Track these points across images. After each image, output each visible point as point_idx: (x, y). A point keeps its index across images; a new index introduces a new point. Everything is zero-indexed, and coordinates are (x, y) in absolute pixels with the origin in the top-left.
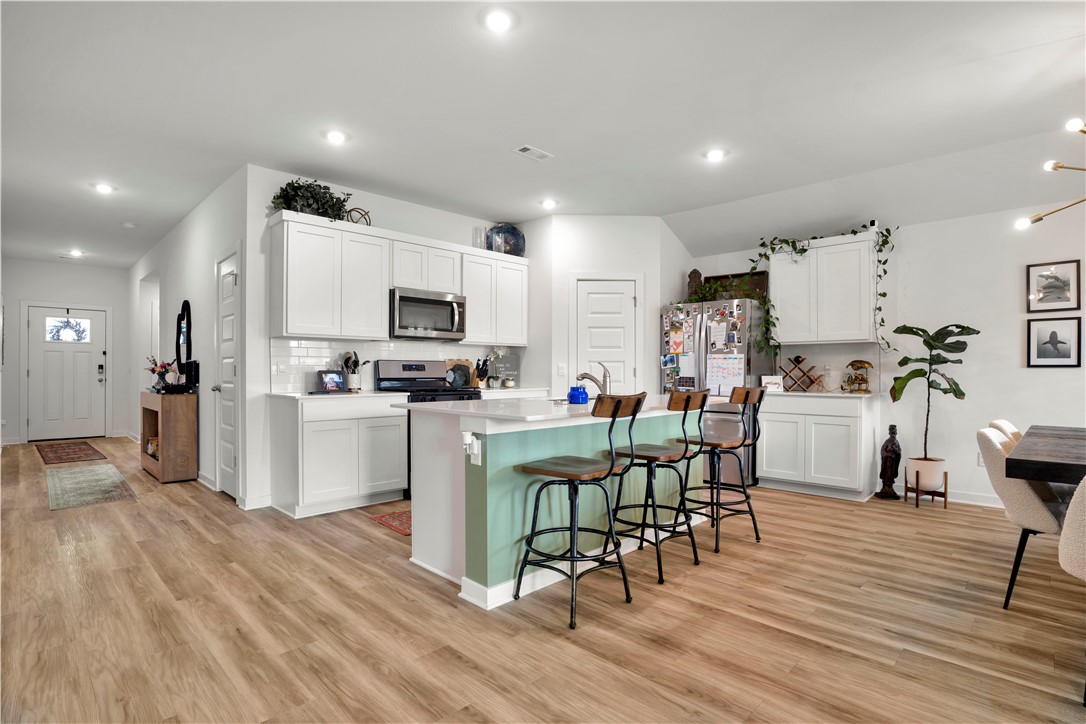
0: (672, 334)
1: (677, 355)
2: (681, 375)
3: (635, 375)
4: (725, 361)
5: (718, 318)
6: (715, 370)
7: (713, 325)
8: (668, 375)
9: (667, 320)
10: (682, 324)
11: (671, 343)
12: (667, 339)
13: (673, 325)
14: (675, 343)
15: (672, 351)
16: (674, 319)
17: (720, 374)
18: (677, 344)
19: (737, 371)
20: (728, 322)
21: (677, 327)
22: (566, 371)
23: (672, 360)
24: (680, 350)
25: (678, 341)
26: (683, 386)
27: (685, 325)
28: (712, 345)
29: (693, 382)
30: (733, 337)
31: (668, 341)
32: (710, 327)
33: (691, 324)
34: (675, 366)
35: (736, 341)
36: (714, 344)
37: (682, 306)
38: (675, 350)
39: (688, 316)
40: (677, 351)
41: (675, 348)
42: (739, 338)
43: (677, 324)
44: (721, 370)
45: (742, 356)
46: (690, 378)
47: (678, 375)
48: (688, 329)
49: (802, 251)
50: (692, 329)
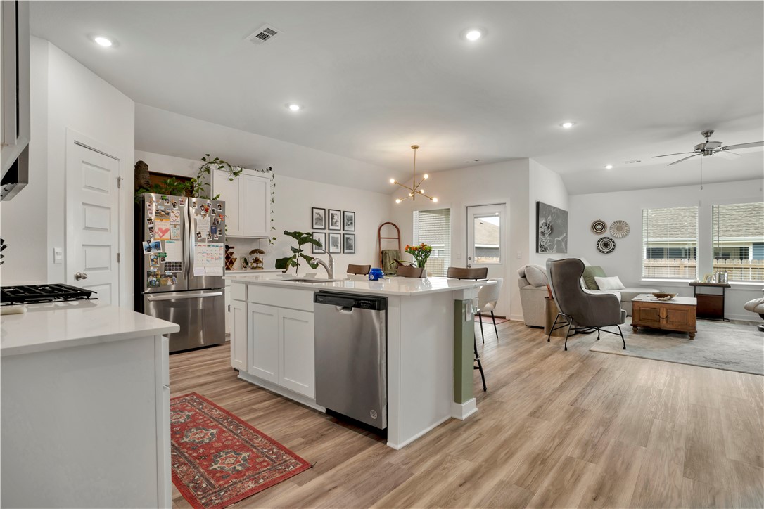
0: (157, 222)
1: (163, 241)
2: (167, 259)
3: (119, 261)
4: (209, 248)
5: (203, 213)
6: (200, 255)
7: (199, 217)
8: (152, 260)
9: (151, 207)
10: (168, 214)
11: (156, 229)
12: (151, 226)
13: (158, 212)
14: (160, 230)
15: (157, 237)
16: (159, 207)
17: (205, 258)
18: (164, 232)
19: (219, 256)
20: (211, 217)
21: (162, 216)
22: (61, 257)
23: (157, 246)
24: (167, 236)
25: (164, 228)
26: (170, 270)
27: (172, 214)
28: (198, 234)
29: (180, 266)
30: (216, 229)
31: (152, 228)
32: (195, 220)
33: (177, 215)
34: (161, 251)
35: (218, 233)
36: (200, 233)
37: (168, 197)
38: (161, 237)
39: (174, 207)
40: (164, 238)
41: (161, 234)
42: (220, 231)
43: (163, 213)
44: (206, 255)
45: (222, 244)
46: (176, 263)
47: (164, 260)
48: (175, 219)
49: (236, 174)
50: (179, 219)
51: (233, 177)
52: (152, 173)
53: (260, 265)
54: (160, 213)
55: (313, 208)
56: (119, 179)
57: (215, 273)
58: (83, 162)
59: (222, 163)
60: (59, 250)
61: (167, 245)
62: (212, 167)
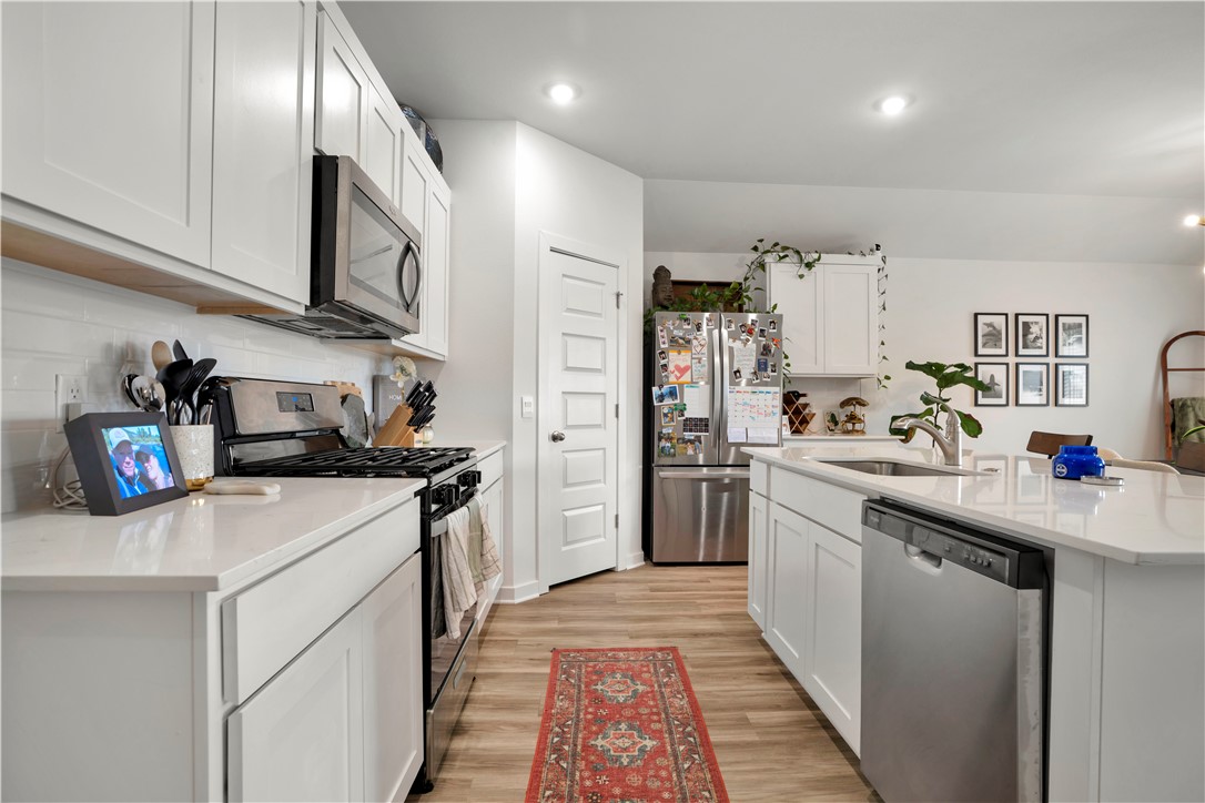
0: (673, 355)
1: (681, 385)
2: (688, 414)
3: (617, 416)
4: (754, 396)
5: (744, 336)
6: (739, 408)
7: (738, 345)
8: (665, 415)
9: (665, 333)
10: (689, 342)
11: (671, 367)
12: (663, 362)
13: (673, 341)
14: (677, 368)
15: (672, 379)
16: (675, 332)
17: (747, 413)
18: (683, 371)
19: (771, 409)
20: (755, 341)
21: (680, 345)
22: (532, 409)
23: (672, 394)
24: (686, 378)
25: (682, 365)
26: (691, 431)
27: (695, 342)
28: (735, 373)
29: (707, 425)
30: (766, 364)
31: (665, 365)
32: (731, 349)
33: (703, 342)
34: (677, 401)
35: (769, 369)
36: (738, 371)
37: (689, 315)
38: (678, 378)
39: (699, 330)
40: (682, 380)
41: (678, 375)
42: (774, 366)
43: (681, 341)
44: (749, 408)
45: (777, 389)
46: (701, 420)
47: (683, 415)
48: (698, 349)
49: (809, 266)
50: (705, 350)
51: (804, 271)
52: (676, 283)
53: (858, 426)
54: (677, 342)
55: (976, 315)
56: (618, 295)
57: (763, 438)
58: (564, 276)
59: (783, 250)
60: (529, 399)
61: (687, 391)
62: (769, 259)
